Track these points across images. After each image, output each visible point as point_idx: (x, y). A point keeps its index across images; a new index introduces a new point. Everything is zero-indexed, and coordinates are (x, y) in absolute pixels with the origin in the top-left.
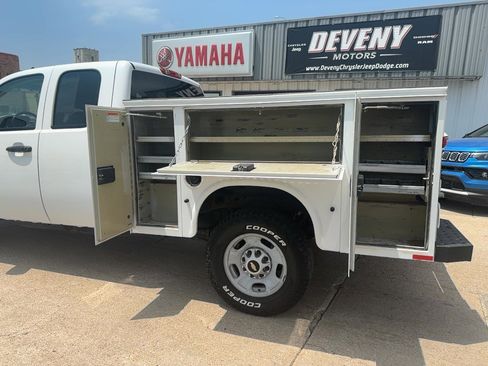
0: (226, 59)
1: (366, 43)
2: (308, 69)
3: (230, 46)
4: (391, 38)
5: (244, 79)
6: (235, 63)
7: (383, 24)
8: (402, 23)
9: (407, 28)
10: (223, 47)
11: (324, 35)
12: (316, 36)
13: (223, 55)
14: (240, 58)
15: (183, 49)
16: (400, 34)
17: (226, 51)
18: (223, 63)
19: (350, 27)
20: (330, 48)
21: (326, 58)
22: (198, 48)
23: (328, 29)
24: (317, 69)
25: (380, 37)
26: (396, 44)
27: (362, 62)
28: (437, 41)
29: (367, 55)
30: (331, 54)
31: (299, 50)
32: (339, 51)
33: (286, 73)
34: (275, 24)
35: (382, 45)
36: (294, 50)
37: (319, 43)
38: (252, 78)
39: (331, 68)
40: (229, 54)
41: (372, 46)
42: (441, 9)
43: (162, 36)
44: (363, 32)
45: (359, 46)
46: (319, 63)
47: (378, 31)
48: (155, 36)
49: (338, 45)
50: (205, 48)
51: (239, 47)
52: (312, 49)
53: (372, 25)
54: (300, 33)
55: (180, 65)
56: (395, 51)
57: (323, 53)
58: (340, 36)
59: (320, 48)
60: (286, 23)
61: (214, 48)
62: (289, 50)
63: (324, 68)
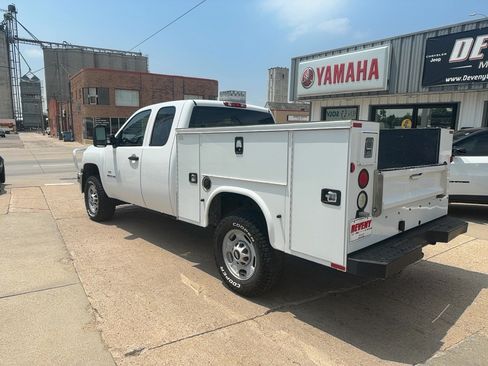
0: (362, 74)
2: (447, 80)
3: (366, 62)
5: (378, 93)
6: (370, 78)
10: (359, 63)
11: (469, 41)
12: (459, 43)
13: (359, 72)
14: (375, 73)
15: (323, 69)
17: (362, 67)
18: (358, 79)
20: (475, 55)
21: (470, 67)
22: (336, 67)
23: (475, 34)
24: (458, 79)
30: (476, 62)
31: (439, 60)
32: (485, 58)
33: (424, 85)
34: (413, 36)
36: (433, 60)
37: (461, 51)
38: (387, 92)
39: (476, 77)
40: (365, 70)
43: (307, 58)
46: (461, 73)
48: (302, 59)
49: (485, 51)
50: (343, 66)
51: (375, 62)
52: (454, 57)
54: (441, 42)
55: (320, 84)
57: (467, 61)
59: (464, 56)
60: (425, 34)
61: (351, 65)
62: (427, 61)
63: (467, 78)
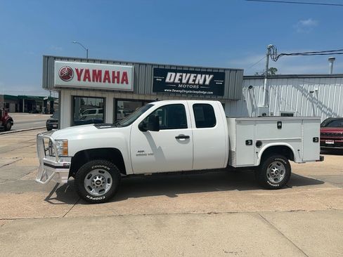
0: (116, 80)
1: (194, 81)
2: (165, 90)
3: (118, 73)
4: (205, 80)
5: (126, 92)
6: (122, 83)
7: (201, 73)
8: (209, 73)
9: (211, 76)
10: (114, 72)
11: (174, 74)
12: (169, 74)
13: (114, 77)
14: (125, 80)
15: (82, 70)
16: (209, 78)
17: (116, 75)
18: (114, 82)
19: (187, 72)
20: (177, 81)
21: (174, 86)
22: (94, 71)
23: (176, 71)
24: (170, 91)
25: (200, 79)
26: (207, 83)
27: (192, 89)
28: (223, 83)
29: (195, 87)
30: (177, 84)
31: (161, 80)
32: (181, 83)
33: (154, 91)
34: (146, 65)
35: (201, 82)
36: (157, 80)
37: (171, 78)
39: (178, 91)
40: (118, 78)
41: (197, 82)
42: (225, 70)
43: (62, 59)
44: (193, 75)
45: (191, 82)
46: (171, 88)
47: (199, 76)
48: (55, 58)
49: (181, 80)
50: (100, 72)
51: (125, 74)
52: (167, 80)
53: (197, 73)
54: (161, 71)
55: (79, 79)
56: (207, 86)
57: (173, 83)
58: (182, 76)
59: (172, 80)
60: (152, 65)
61: (107, 73)
62: (155, 79)
63: (174, 90)
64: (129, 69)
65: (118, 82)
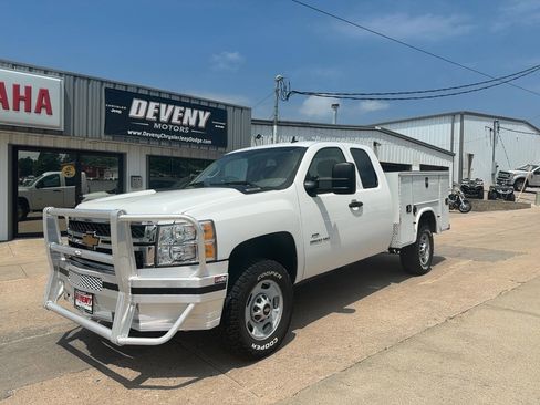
0: (22, 104)
1: (181, 119)
2: (130, 132)
3: (28, 90)
4: (198, 120)
6: (38, 111)
7: (193, 107)
8: (205, 109)
9: (208, 114)
10: (16, 88)
11: (144, 103)
12: (136, 102)
13: (17, 98)
14: (45, 107)
16: (204, 117)
17: (22, 93)
18: (17, 108)
19: (168, 102)
20: (150, 116)
21: (145, 124)
23: (149, 99)
24: (139, 133)
25: (190, 117)
26: (202, 124)
27: (179, 134)
28: (226, 126)
29: (182, 129)
30: (151, 122)
31: (120, 112)
32: (158, 121)
33: (106, 133)
34: (89, 79)
35: (192, 123)
36: (113, 111)
37: (138, 109)
38: (60, 133)
39: (153, 135)
40: (28, 99)
41: (185, 122)
42: (226, 105)
44: (178, 109)
45: (175, 120)
46: (141, 129)
47: (188, 111)
49: (157, 115)
51: (44, 93)
52: (133, 113)
53: (186, 105)
54: (120, 96)
56: (201, 129)
57: (144, 120)
58: (159, 108)
59: (141, 115)
60: (102, 82)
62: (108, 110)
63: (146, 134)
64: (53, 84)
65: (28, 109)
